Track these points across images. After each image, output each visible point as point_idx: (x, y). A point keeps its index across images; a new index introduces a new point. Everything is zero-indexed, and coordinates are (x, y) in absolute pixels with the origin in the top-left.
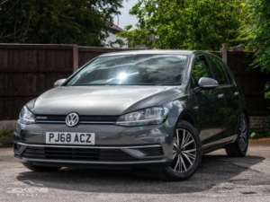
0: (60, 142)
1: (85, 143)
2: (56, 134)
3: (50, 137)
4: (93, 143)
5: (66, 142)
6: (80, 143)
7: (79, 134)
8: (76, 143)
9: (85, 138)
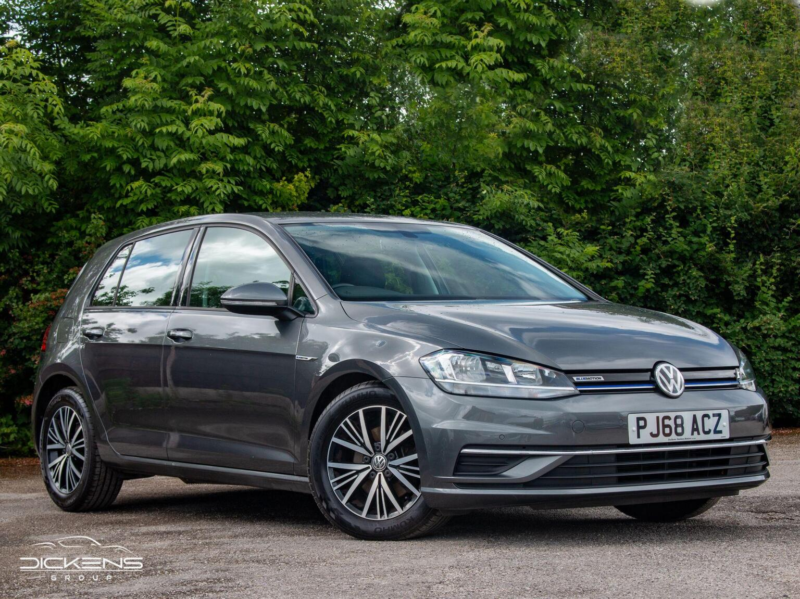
0: (662, 439)
1: (712, 436)
2: (651, 419)
3: (639, 428)
4: (726, 435)
5: (674, 438)
6: (703, 437)
7: (699, 415)
8: (696, 437)
9: (710, 424)
